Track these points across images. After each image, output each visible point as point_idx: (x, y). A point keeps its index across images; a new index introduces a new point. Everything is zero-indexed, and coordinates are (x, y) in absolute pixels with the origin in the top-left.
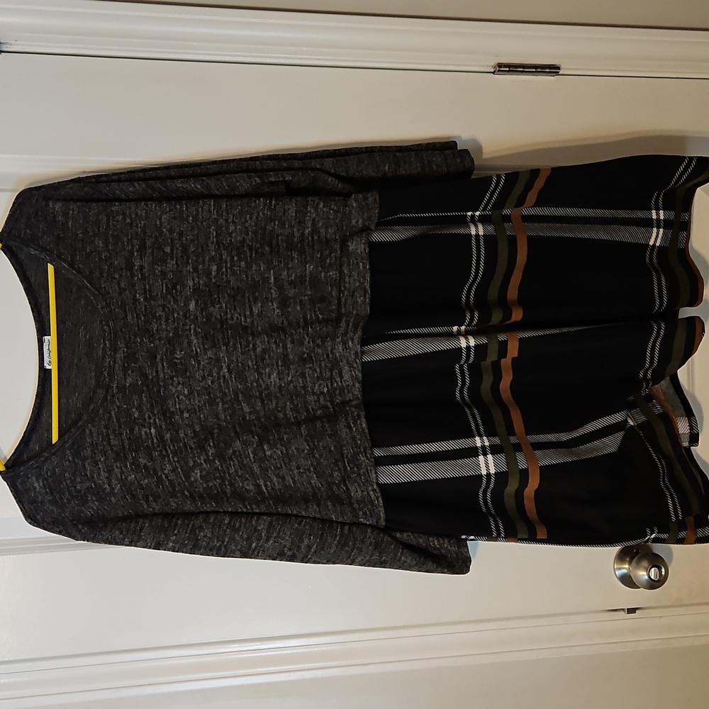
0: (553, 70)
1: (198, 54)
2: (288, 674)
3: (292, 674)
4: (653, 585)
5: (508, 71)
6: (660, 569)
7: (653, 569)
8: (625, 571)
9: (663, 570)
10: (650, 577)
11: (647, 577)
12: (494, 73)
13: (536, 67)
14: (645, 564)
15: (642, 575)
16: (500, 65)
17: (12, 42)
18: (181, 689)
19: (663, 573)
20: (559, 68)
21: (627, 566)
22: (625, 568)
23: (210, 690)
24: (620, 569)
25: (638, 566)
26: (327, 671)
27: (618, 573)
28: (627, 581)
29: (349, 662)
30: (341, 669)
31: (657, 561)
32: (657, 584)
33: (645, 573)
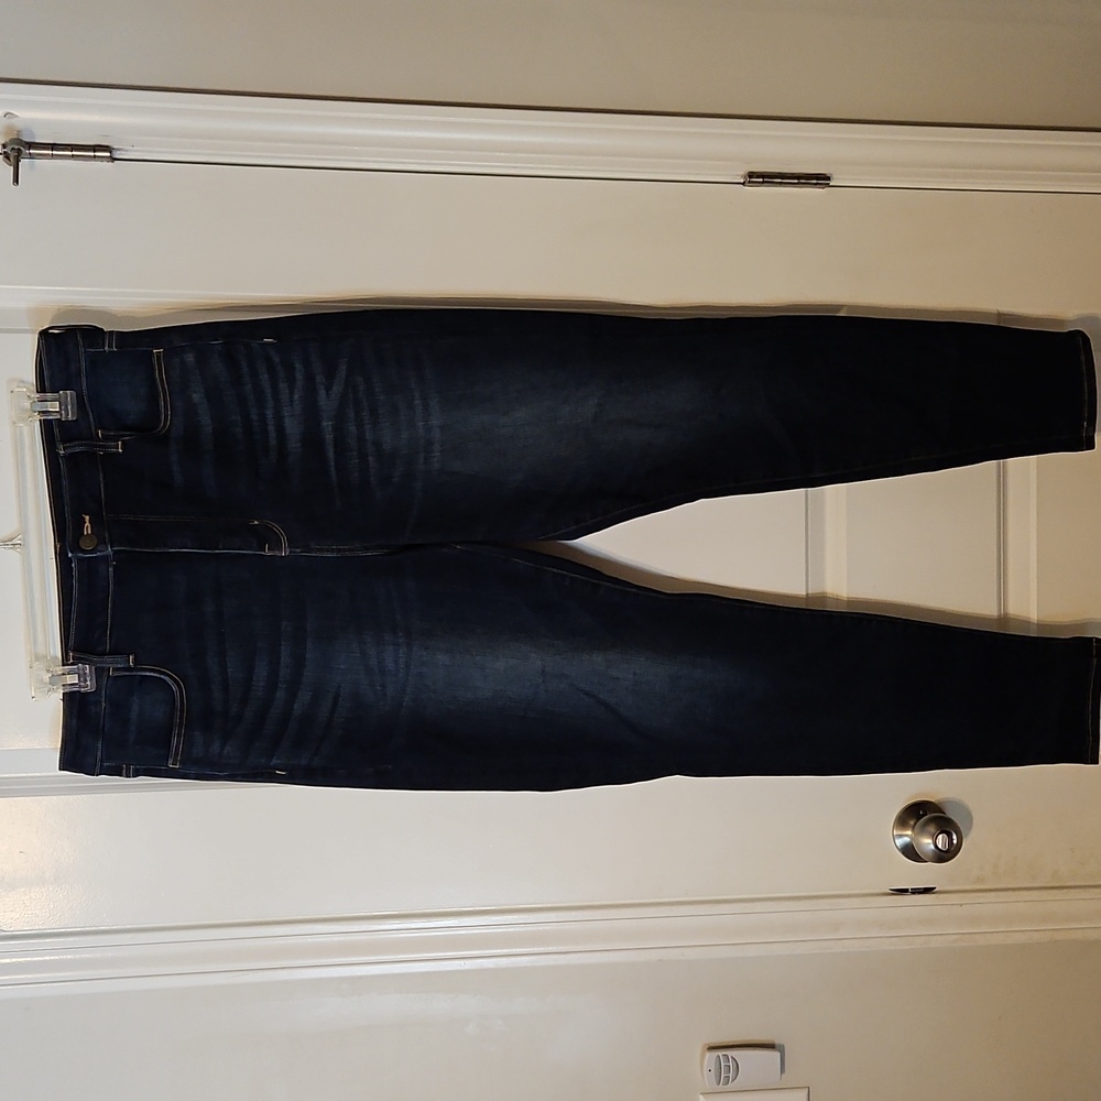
0: (821, 180)
1: (360, 161)
2: (462, 962)
3: (468, 962)
4: (942, 856)
5: (763, 182)
6: (950, 836)
7: (940, 836)
8: (907, 839)
9: (955, 837)
10: (936, 847)
11: (932, 847)
12: (743, 184)
13: (799, 177)
14: (932, 829)
15: (927, 843)
16: (751, 175)
17: (126, 148)
18: (324, 976)
19: (955, 842)
20: (829, 179)
21: (909, 833)
22: (907, 836)
23: (360, 977)
24: (901, 836)
25: (922, 831)
26: (513, 959)
27: (900, 842)
28: (910, 852)
29: (542, 949)
30: (532, 957)
31: (946, 826)
32: (950, 855)
33: (930, 841)
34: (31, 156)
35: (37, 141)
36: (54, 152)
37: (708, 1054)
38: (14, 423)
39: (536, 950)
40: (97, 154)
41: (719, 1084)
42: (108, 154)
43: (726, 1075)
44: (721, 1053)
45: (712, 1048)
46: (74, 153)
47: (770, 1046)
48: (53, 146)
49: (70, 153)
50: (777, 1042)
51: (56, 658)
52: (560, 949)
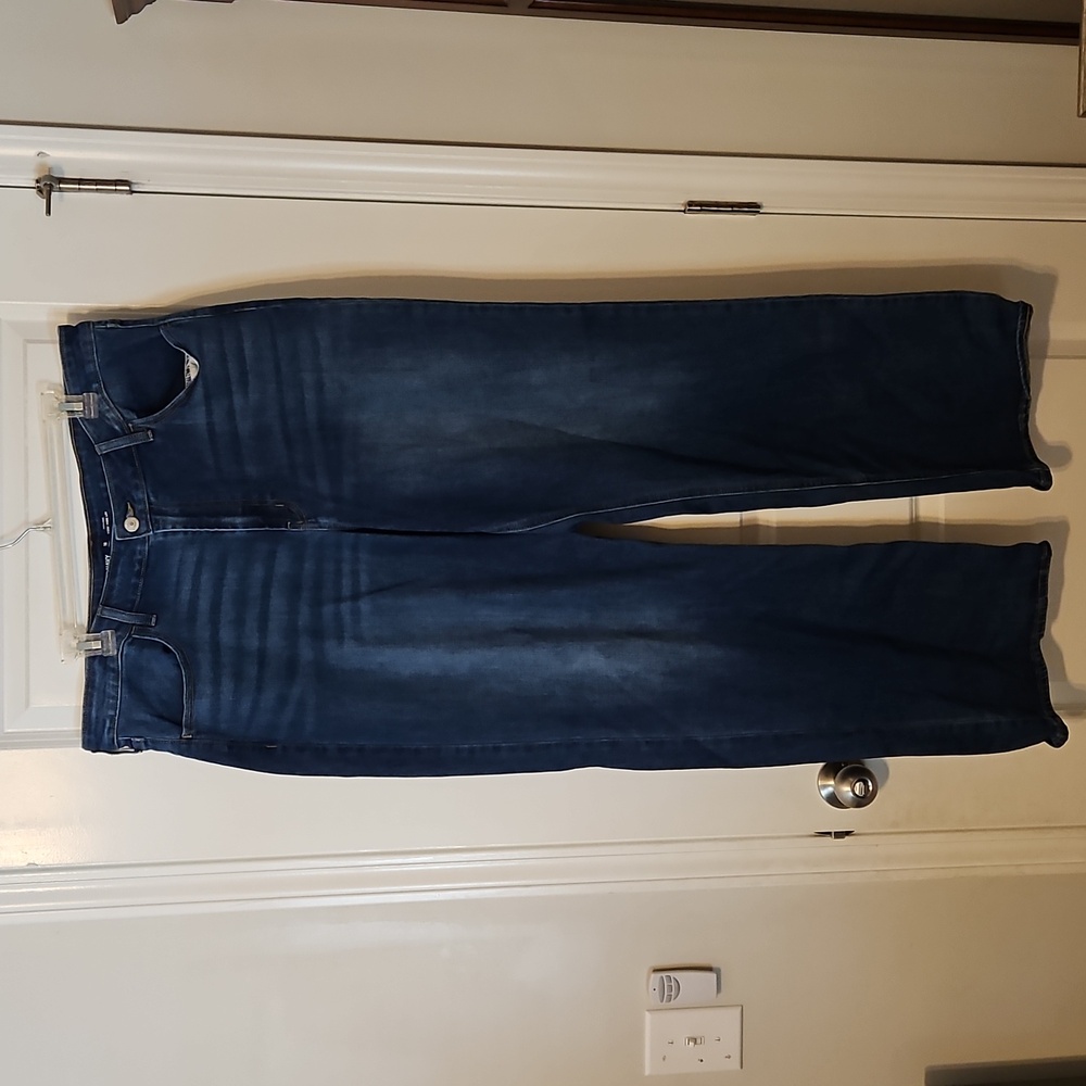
0: (752, 208)
4: (861, 801)
6: (865, 783)
7: (858, 784)
8: (831, 789)
9: (870, 784)
10: (854, 794)
11: (851, 794)
12: (684, 211)
14: (851, 778)
15: (846, 791)
16: (691, 204)
17: (145, 182)
19: (871, 788)
20: (759, 207)
21: (832, 782)
22: (830, 786)
24: (825, 786)
25: (844, 779)
27: (825, 792)
28: (833, 800)
31: (862, 774)
32: (863, 801)
33: (849, 789)
34: (61, 190)
35: (66, 177)
36: (81, 187)
37: (653, 975)
38: (44, 421)
39: (502, 883)
40: (118, 188)
41: (662, 1001)
42: (128, 188)
43: (668, 993)
44: (664, 974)
45: (656, 970)
46: (98, 187)
47: (709, 969)
48: (80, 181)
49: (94, 187)
50: (714, 965)
51: (83, 626)
52: (524, 882)
